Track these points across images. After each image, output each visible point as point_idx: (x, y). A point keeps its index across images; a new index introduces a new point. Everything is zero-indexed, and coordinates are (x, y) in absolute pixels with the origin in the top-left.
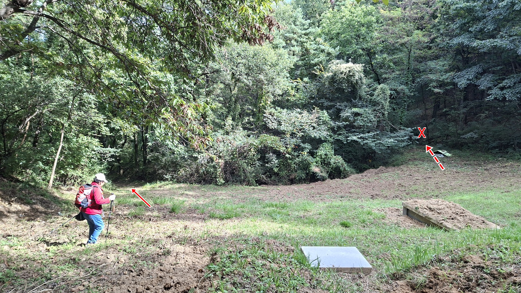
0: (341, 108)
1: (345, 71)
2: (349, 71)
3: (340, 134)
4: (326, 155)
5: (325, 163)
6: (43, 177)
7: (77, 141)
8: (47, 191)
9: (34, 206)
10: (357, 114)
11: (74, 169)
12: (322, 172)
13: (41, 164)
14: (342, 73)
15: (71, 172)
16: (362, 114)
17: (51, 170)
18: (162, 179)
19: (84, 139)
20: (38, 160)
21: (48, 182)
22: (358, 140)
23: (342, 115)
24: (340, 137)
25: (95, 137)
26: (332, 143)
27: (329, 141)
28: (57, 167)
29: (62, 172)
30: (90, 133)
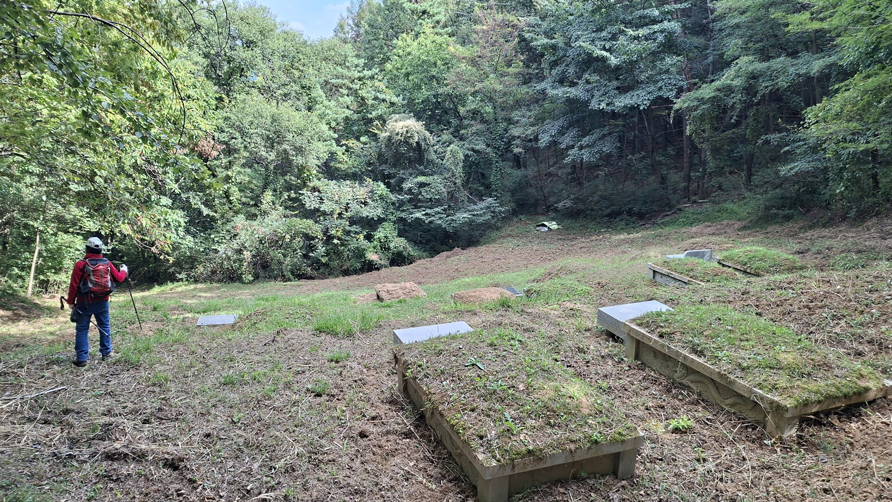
0: (404, 177)
1: (401, 131)
2: (407, 132)
3: (403, 211)
4: (386, 237)
5: (384, 248)
6: (21, 284)
7: (56, 241)
8: (27, 299)
9: (16, 312)
10: (422, 185)
11: (55, 273)
12: (381, 259)
13: (16, 270)
14: (397, 134)
15: (52, 277)
16: (429, 184)
17: (29, 276)
18: (174, 279)
19: (63, 238)
20: (13, 266)
21: (27, 288)
22: (422, 217)
23: (404, 185)
24: (403, 215)
25: (78, 234)
26: (395, 222)
27: (390, 220)
28: (36, 272)
29: (42, 277)
30: (71, 230)
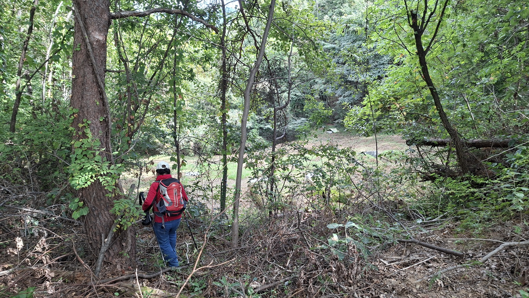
18: (159, 154)
26: (258, 129)
